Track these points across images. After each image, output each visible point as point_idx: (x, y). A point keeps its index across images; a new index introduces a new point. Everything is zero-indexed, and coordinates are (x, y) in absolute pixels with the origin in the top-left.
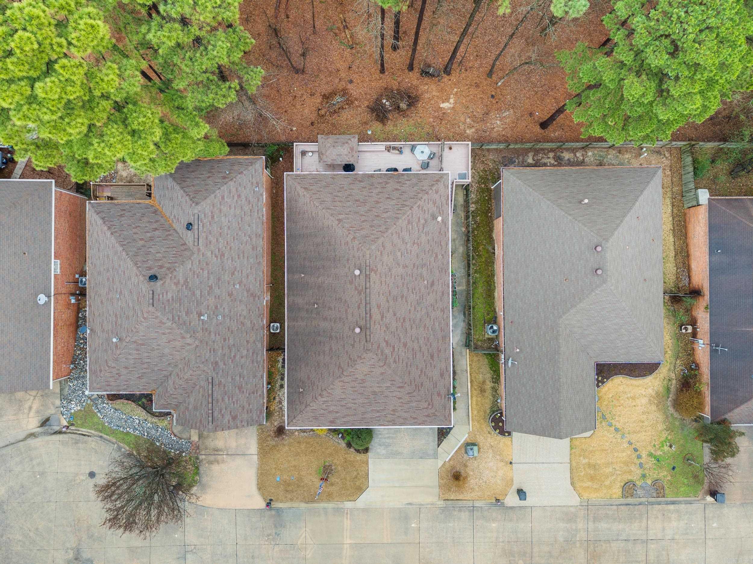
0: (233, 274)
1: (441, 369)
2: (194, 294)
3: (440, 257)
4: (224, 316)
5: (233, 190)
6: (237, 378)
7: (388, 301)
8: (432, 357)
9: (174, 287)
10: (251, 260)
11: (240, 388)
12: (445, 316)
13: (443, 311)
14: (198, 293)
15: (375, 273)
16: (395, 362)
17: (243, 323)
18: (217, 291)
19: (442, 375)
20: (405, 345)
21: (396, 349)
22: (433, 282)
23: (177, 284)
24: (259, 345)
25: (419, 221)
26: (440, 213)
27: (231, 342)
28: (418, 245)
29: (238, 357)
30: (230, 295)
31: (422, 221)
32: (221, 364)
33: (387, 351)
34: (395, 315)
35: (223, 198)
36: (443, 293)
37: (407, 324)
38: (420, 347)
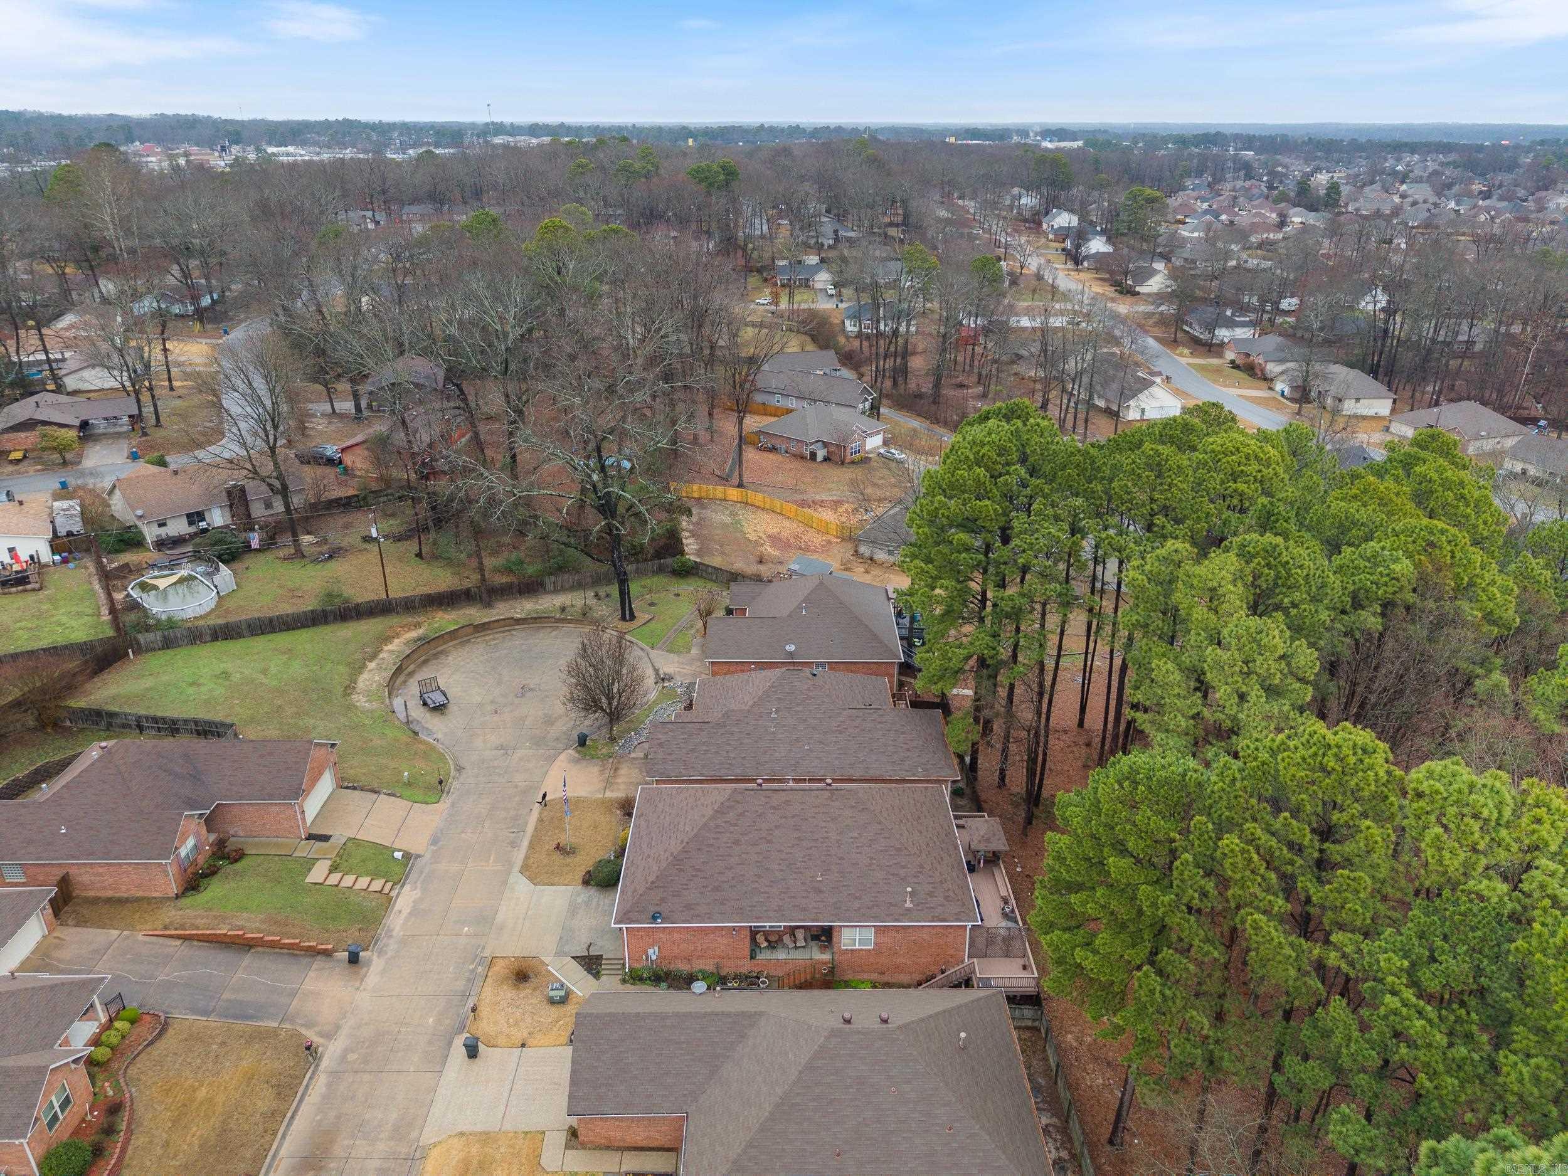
0: (821, 742)
1: (698, 904)
2: (798, 705)
3: (856, 904)
4: (773, 733)
5: (914, 744)
6: (704, 748)
7: (793, 817)
8: (717, 889)
9: (806, 687)
10: (837, 762)
11: (693, 751)
12: (771, 914)
13: (780, 909)
14: (800, 708)
15: (830, 798)
16: (717, 826)
17: (765, 752)
18: (801, 727)
19: (688, 907)
20: (736, 842)
21: (732, 829)
22: (821, 892)
23: (809, 689)
24: (738, 771)
25: (903, 867)
26: (918, 905)
27: (746, 741)
28: (870, 865)
29: (728, 747)
30: (797, 740)
31: (902, 872)
32: (722, 731)
33: (731, 815)
34: (777, 827)
35: (903, 733)
36: (805, 909)
37: (765, 847)
38: (731, 868)
